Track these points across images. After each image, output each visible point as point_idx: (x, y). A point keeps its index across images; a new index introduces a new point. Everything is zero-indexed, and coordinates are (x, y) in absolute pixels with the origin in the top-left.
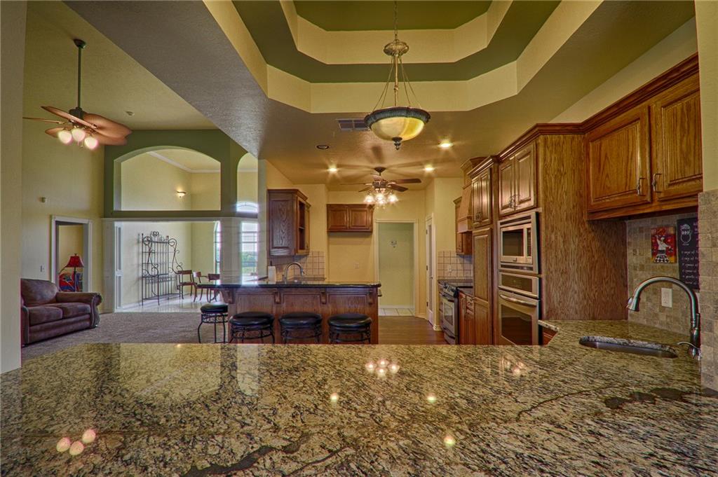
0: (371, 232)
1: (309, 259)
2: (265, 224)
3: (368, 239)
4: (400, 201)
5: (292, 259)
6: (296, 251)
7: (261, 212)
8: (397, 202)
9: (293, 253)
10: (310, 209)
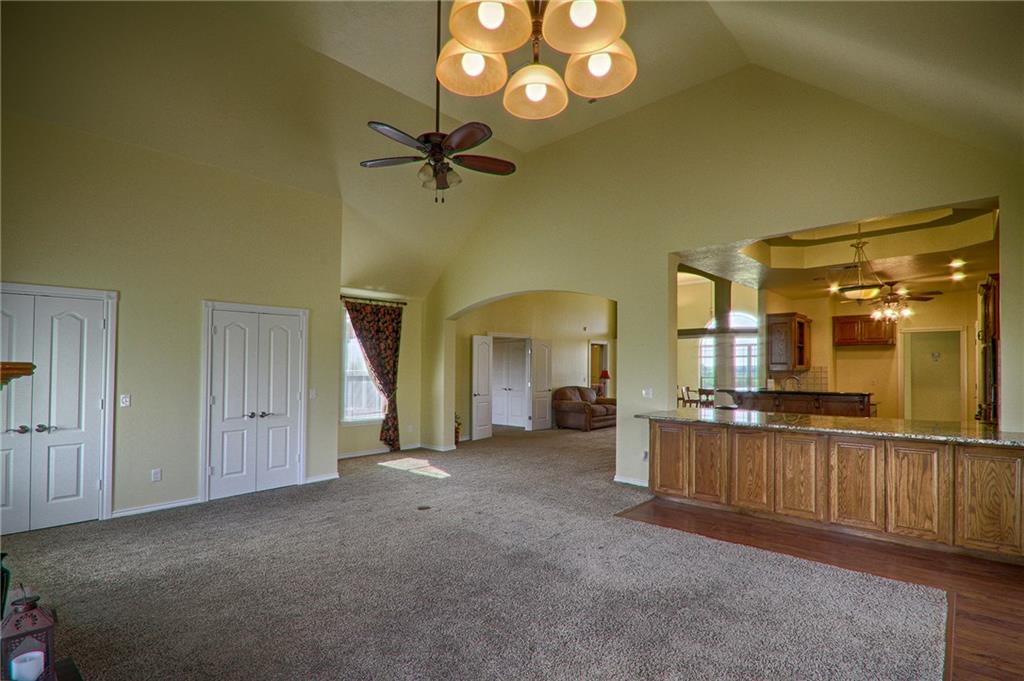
0: (893, 345)
1: (810, 374)
2: (764, 339)
3: (888, 353)
4: (916, 315)
5: (790, 374)
6: (794, 366)
7: (761, 327)
8: (912, 316)
9: (791, 368)
10: (812, 324)
